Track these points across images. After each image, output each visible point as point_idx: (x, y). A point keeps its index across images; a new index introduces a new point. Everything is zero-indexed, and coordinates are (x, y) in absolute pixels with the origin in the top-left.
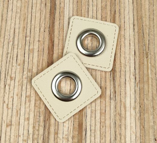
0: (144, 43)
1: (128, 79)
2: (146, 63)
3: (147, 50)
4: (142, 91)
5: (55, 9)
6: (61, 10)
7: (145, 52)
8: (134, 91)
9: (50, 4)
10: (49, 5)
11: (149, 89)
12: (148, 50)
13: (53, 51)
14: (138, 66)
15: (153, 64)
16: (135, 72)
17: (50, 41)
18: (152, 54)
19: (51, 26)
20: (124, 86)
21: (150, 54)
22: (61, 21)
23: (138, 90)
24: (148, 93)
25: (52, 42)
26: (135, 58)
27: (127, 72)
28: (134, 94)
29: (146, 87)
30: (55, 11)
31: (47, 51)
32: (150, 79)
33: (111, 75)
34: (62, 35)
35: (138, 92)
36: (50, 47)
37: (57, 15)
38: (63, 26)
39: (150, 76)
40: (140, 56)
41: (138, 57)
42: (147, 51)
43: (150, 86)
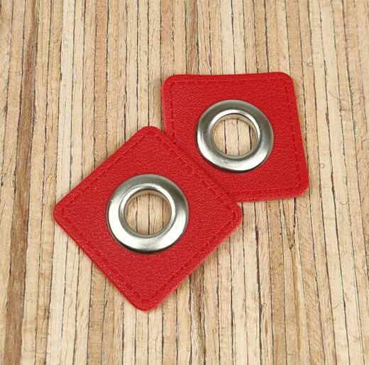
0: (281, 208)
1: (238, 310)
2: (288, 262)
3: (291, 226)
4: (281, 345)
5: (33, 120)
6: (50, 122)
7: (285, 232)
8: (258, 345)
9: (18, 109)
10: (14, 109)
11: (300, 337)
12: (294, 226)
13: (26, 241)
14: (267, 271)
15: (308, 266)
16: (259, 289)
17: (17, 213)
18: (306, 235)
19: (20, 168)
20: (230, 333)
21: (300, 237)
22: (50, 153)
23: (270, 341)
24: (299, 349)
25: (22, 212)
26: (257, 249)
27: (235, 291)
28: (259, 354)
29: (291, 331)
30: (32, 125)
31: (10, 241)
32: (302, 307)
33: (192, 302)
34: (51, 192)
35: (269, 349)
36: (17, 227)
37: (38, 137)
38: (54, 167)
39: (301, 300)
40: (271, 243)
41: (265, 247)
42: (291, 230)
43: (304, 330)
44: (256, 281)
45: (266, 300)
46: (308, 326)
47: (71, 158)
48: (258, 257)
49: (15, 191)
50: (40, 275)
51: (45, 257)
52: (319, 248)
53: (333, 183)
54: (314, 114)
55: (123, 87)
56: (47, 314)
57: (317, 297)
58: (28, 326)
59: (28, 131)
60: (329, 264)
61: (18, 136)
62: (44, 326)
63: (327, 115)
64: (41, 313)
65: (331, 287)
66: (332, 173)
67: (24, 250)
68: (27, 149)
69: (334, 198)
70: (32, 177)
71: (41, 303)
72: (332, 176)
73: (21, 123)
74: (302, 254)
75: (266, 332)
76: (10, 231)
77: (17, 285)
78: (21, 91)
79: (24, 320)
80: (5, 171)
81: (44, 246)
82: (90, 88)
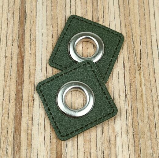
44: (124, 84)
45: (128, 93)
46: (147, 103)
47: (42, 34)
48: (124, 74)
49: (18, 48)
50: (30, 82)
51: (32, 75)
52: (151, 70)
53: (157, 43)
54: (149, 14)
55: (64, 4)
56: (33, 99)
57: (151, 91)
58: (25, 104)
59: (23, 23)
60: (156, 77)
61: (19, 25)
62: (32, 104)
63: (154, 15)
64: (31, 98)
65: (157, 87)
66: (157, 39)
67: (23, 72)
68: (23, 30)
69: (158, 49)
70: (25, 42)
71: (30, 94)
72: (157, 41)
73: (20, 20)
74: (144, 73)
75: (129, 105)
76: (16, 64)
77: (20, 87)
78: (20, 6)
79: (23, 101)
80: (13, 40)
81: (31, 71)
82: (50, 5)
